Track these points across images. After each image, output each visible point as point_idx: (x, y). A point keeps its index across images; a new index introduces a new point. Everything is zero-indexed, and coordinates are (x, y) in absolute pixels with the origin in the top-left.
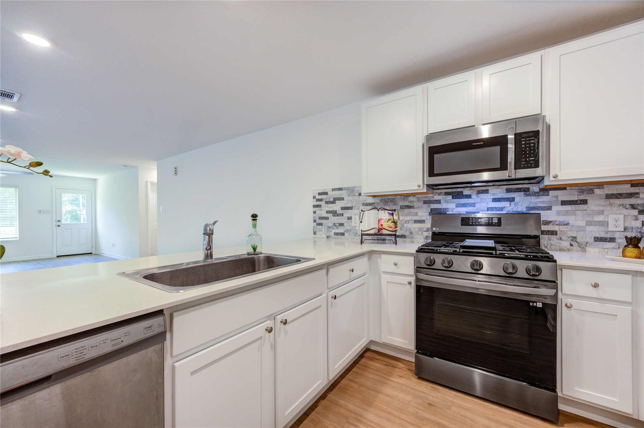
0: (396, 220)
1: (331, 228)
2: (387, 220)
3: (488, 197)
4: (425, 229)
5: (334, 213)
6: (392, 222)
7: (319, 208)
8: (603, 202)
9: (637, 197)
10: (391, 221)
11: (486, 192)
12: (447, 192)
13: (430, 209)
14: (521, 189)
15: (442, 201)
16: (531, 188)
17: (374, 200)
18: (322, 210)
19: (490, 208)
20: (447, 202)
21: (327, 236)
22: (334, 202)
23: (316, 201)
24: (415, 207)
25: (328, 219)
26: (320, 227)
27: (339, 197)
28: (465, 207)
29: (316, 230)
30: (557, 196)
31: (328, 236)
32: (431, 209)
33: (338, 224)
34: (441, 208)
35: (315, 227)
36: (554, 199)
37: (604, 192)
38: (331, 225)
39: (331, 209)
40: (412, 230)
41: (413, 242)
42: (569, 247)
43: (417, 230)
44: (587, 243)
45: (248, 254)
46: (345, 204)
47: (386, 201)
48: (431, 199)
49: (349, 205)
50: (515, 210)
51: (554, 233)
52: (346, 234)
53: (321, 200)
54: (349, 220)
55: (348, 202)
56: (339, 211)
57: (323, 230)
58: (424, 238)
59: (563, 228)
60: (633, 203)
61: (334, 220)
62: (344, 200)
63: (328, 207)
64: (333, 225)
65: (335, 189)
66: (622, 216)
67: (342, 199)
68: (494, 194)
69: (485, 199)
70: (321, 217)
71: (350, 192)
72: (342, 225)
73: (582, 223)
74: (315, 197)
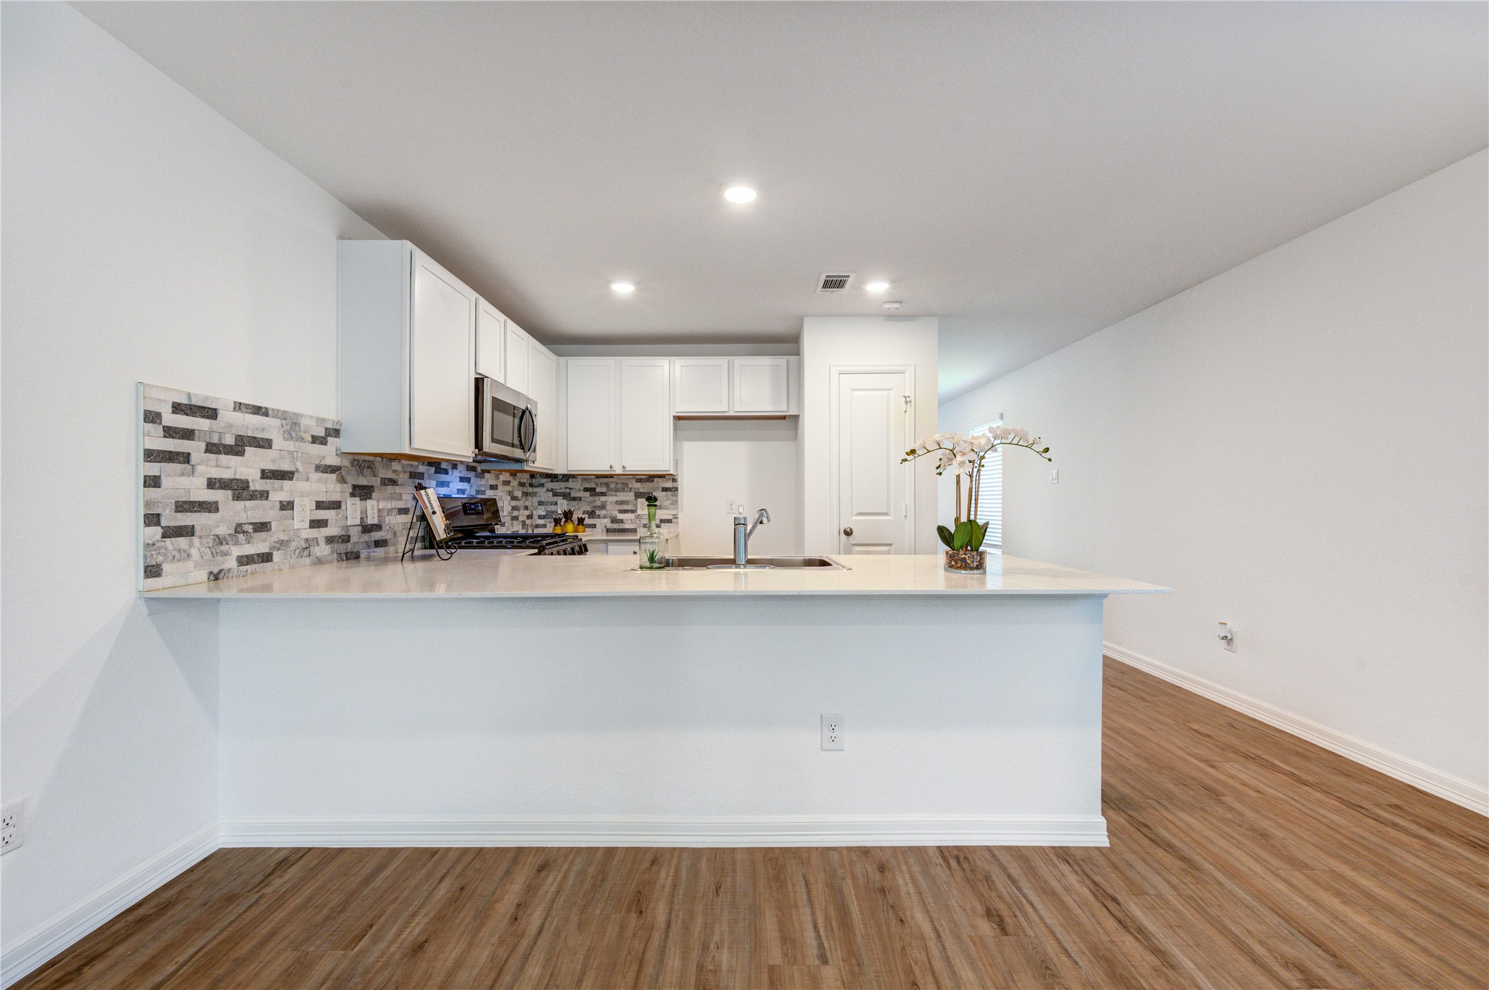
1: (227, 544)
5: (240, 489)
7: (177, 466)
8: (502, 488)
9: (510, 485)
11: (456, 467)
18: (190, 474)
19: (459, 490)
20: (428, 477)
21: (210, 572)
22: (240, 449)
23: (165, 437)
25: (217, 510)
26: (182, 542)
27: (257, 435)
28: (443, 487)
29: (159, 559)
30: (488, 480)
31: (215, 571)
33: (251, 527)
35: (158, 545)
36: (487, 483)
37: (502, 478)
38: (223, 530)
39: (227, 475)
46: (274, 461)
47: (360, 466)
48: (415, 471)
49: (285, 466)
52: (277, 556)
53: (188, 434)
54: (284, 512)
55: (283, 457)
56: (257, 484)
57: (194, 552)
60: (509, 490)
61: (234, 511)
62: (271, 448)
63: (215, 465)
64: (235, 531)
65: (242, 404)
67: (266, 444)
69: (456, 477)
70: (185, 502)
71: (288, 427)
72: (262, 527)
74: (158, 415)
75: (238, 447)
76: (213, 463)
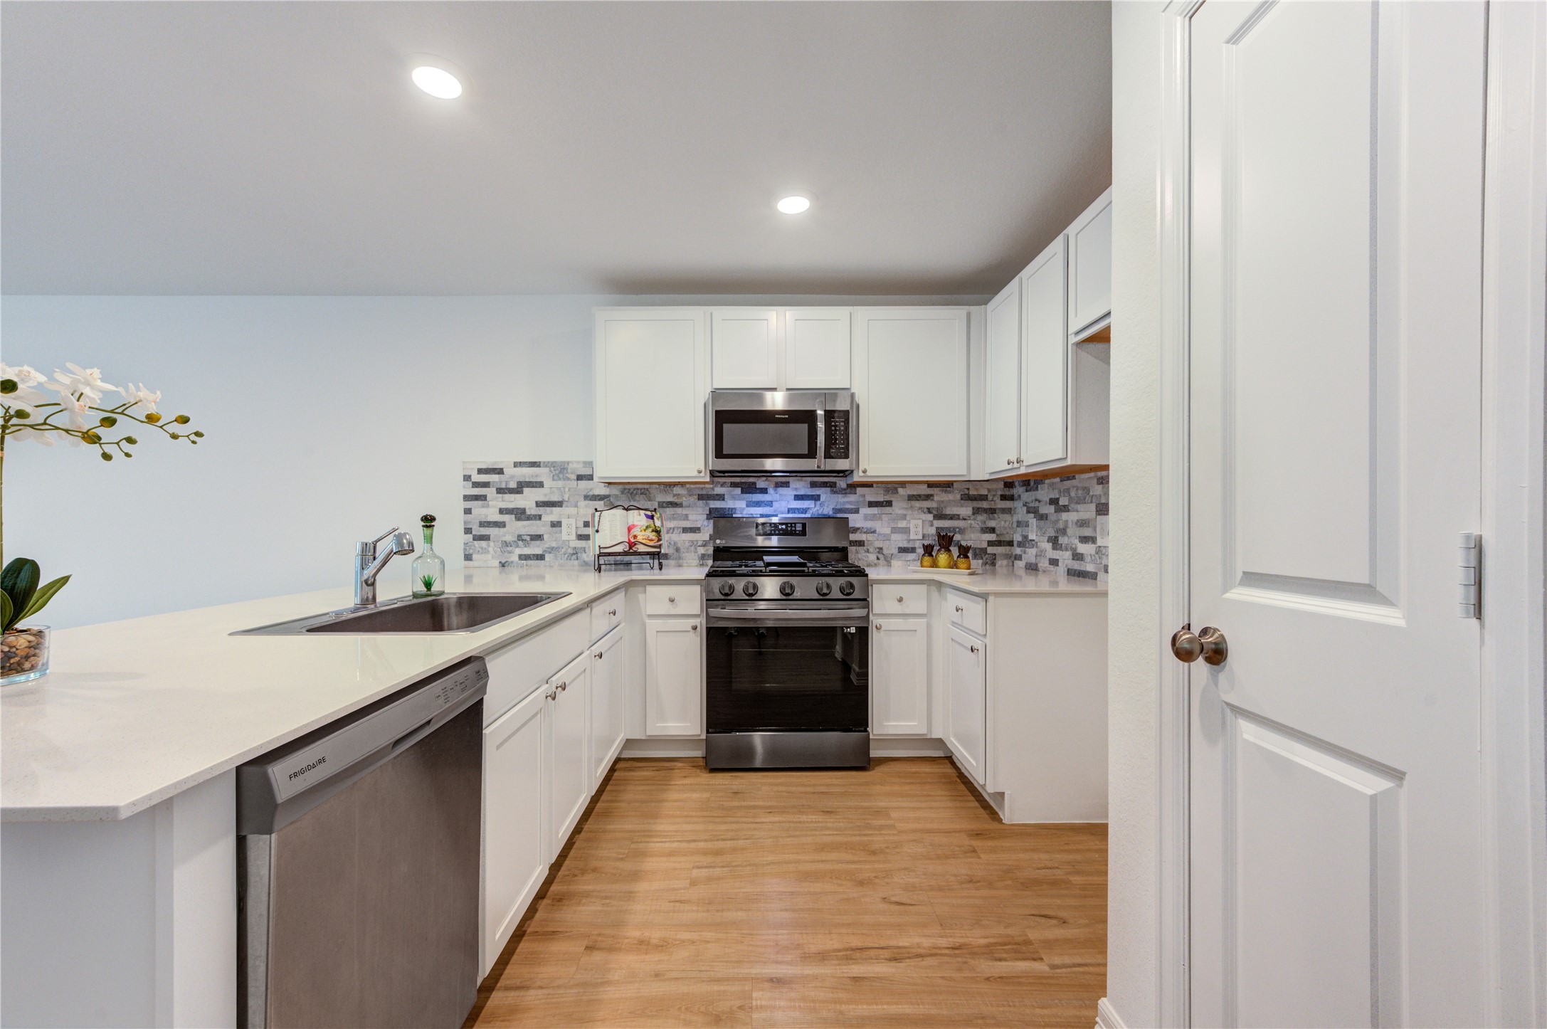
0: (658, 527)
1: (511, 546)
2: (645, 528)
3: (788, 493)
4: (700, 543)
5: (520, 514)
6: (653, 531)
7: (480, 503)
8: (904, 504)
9: (932, 500)
10: (650, 530)
11: (786, 485)
12: (734, 483)
13: (708, 508)
14: (826, 483)
15: (726, 497)
16: (838, 482)
17: (608, 489)
18: (488, 506)
19: (792, 509)
20: (734, 498)
21: (500, 562)
22: (519, 490)
23: (473, 487)
24: (684, 505)
25: (504, 526)
26: (483, 543)
27: (531, 480)
28: (760, 506)
29: (471, 551)
30: (864, 496)
31: (503, 562)
32: (710, 509)
33: (529, 537)
34: (725, 508)
35: (469, 544)
36: (862, 499)
37: (906, 492)
38: (509, 538)
39: (511, 506)
40: (679, 545)
41: (680, 566)
42: (876, 561)
43: (687, 544)
44: (892, 555)
45: (415, 596)
46: (546, 495)
47: (632, 493)
48: (710, 493)
49: (555, 498)
50: (820, 512)
51: (860, 543)
52: (548, 557)
53: (486, 485)
54: (554, 528)
55: (553, 492)
56: (532, 509)
57: (490, 549)
58: (699, 558)
59: (870, 537)
60: (929, 507)
61: (516, 527)
62: (543, 487)
63: (503, 501)
64: (516, 539)
65: (520, 462)
66: (921, 521)
67: (539, 485)
68: (796, 489)
69: (785, 495)
70: (485, 522)
71: (557, 472)
72: (538, 537)
73: (887, 531)
74: (470, 476)
75: (518, 490)
76: (500, 499)
